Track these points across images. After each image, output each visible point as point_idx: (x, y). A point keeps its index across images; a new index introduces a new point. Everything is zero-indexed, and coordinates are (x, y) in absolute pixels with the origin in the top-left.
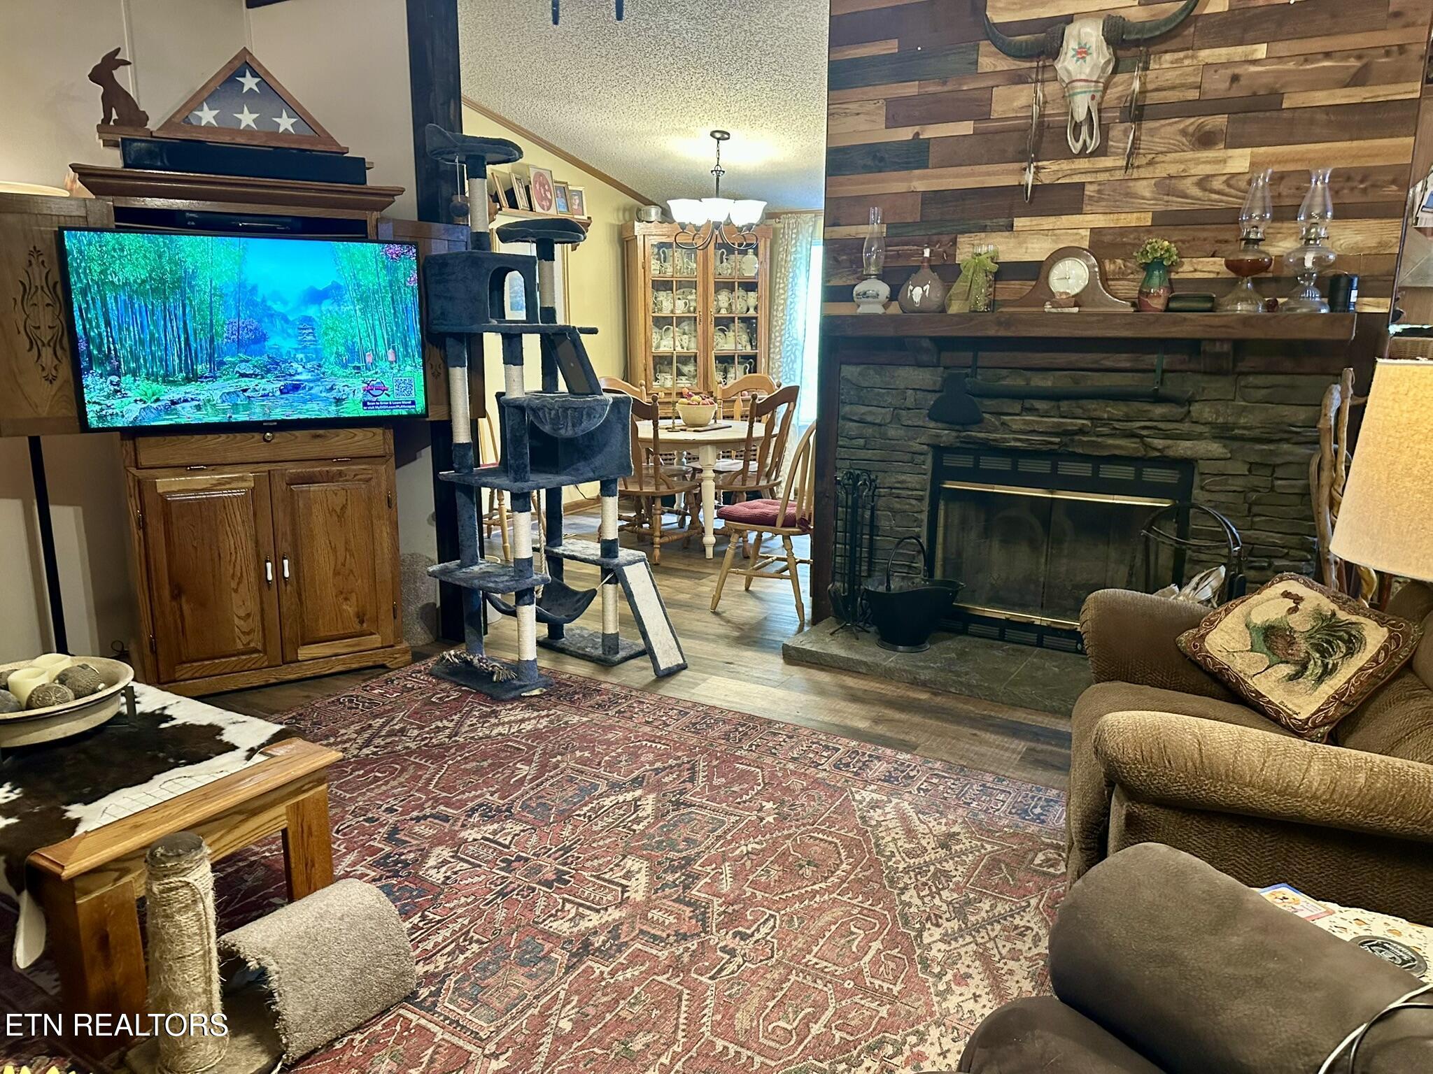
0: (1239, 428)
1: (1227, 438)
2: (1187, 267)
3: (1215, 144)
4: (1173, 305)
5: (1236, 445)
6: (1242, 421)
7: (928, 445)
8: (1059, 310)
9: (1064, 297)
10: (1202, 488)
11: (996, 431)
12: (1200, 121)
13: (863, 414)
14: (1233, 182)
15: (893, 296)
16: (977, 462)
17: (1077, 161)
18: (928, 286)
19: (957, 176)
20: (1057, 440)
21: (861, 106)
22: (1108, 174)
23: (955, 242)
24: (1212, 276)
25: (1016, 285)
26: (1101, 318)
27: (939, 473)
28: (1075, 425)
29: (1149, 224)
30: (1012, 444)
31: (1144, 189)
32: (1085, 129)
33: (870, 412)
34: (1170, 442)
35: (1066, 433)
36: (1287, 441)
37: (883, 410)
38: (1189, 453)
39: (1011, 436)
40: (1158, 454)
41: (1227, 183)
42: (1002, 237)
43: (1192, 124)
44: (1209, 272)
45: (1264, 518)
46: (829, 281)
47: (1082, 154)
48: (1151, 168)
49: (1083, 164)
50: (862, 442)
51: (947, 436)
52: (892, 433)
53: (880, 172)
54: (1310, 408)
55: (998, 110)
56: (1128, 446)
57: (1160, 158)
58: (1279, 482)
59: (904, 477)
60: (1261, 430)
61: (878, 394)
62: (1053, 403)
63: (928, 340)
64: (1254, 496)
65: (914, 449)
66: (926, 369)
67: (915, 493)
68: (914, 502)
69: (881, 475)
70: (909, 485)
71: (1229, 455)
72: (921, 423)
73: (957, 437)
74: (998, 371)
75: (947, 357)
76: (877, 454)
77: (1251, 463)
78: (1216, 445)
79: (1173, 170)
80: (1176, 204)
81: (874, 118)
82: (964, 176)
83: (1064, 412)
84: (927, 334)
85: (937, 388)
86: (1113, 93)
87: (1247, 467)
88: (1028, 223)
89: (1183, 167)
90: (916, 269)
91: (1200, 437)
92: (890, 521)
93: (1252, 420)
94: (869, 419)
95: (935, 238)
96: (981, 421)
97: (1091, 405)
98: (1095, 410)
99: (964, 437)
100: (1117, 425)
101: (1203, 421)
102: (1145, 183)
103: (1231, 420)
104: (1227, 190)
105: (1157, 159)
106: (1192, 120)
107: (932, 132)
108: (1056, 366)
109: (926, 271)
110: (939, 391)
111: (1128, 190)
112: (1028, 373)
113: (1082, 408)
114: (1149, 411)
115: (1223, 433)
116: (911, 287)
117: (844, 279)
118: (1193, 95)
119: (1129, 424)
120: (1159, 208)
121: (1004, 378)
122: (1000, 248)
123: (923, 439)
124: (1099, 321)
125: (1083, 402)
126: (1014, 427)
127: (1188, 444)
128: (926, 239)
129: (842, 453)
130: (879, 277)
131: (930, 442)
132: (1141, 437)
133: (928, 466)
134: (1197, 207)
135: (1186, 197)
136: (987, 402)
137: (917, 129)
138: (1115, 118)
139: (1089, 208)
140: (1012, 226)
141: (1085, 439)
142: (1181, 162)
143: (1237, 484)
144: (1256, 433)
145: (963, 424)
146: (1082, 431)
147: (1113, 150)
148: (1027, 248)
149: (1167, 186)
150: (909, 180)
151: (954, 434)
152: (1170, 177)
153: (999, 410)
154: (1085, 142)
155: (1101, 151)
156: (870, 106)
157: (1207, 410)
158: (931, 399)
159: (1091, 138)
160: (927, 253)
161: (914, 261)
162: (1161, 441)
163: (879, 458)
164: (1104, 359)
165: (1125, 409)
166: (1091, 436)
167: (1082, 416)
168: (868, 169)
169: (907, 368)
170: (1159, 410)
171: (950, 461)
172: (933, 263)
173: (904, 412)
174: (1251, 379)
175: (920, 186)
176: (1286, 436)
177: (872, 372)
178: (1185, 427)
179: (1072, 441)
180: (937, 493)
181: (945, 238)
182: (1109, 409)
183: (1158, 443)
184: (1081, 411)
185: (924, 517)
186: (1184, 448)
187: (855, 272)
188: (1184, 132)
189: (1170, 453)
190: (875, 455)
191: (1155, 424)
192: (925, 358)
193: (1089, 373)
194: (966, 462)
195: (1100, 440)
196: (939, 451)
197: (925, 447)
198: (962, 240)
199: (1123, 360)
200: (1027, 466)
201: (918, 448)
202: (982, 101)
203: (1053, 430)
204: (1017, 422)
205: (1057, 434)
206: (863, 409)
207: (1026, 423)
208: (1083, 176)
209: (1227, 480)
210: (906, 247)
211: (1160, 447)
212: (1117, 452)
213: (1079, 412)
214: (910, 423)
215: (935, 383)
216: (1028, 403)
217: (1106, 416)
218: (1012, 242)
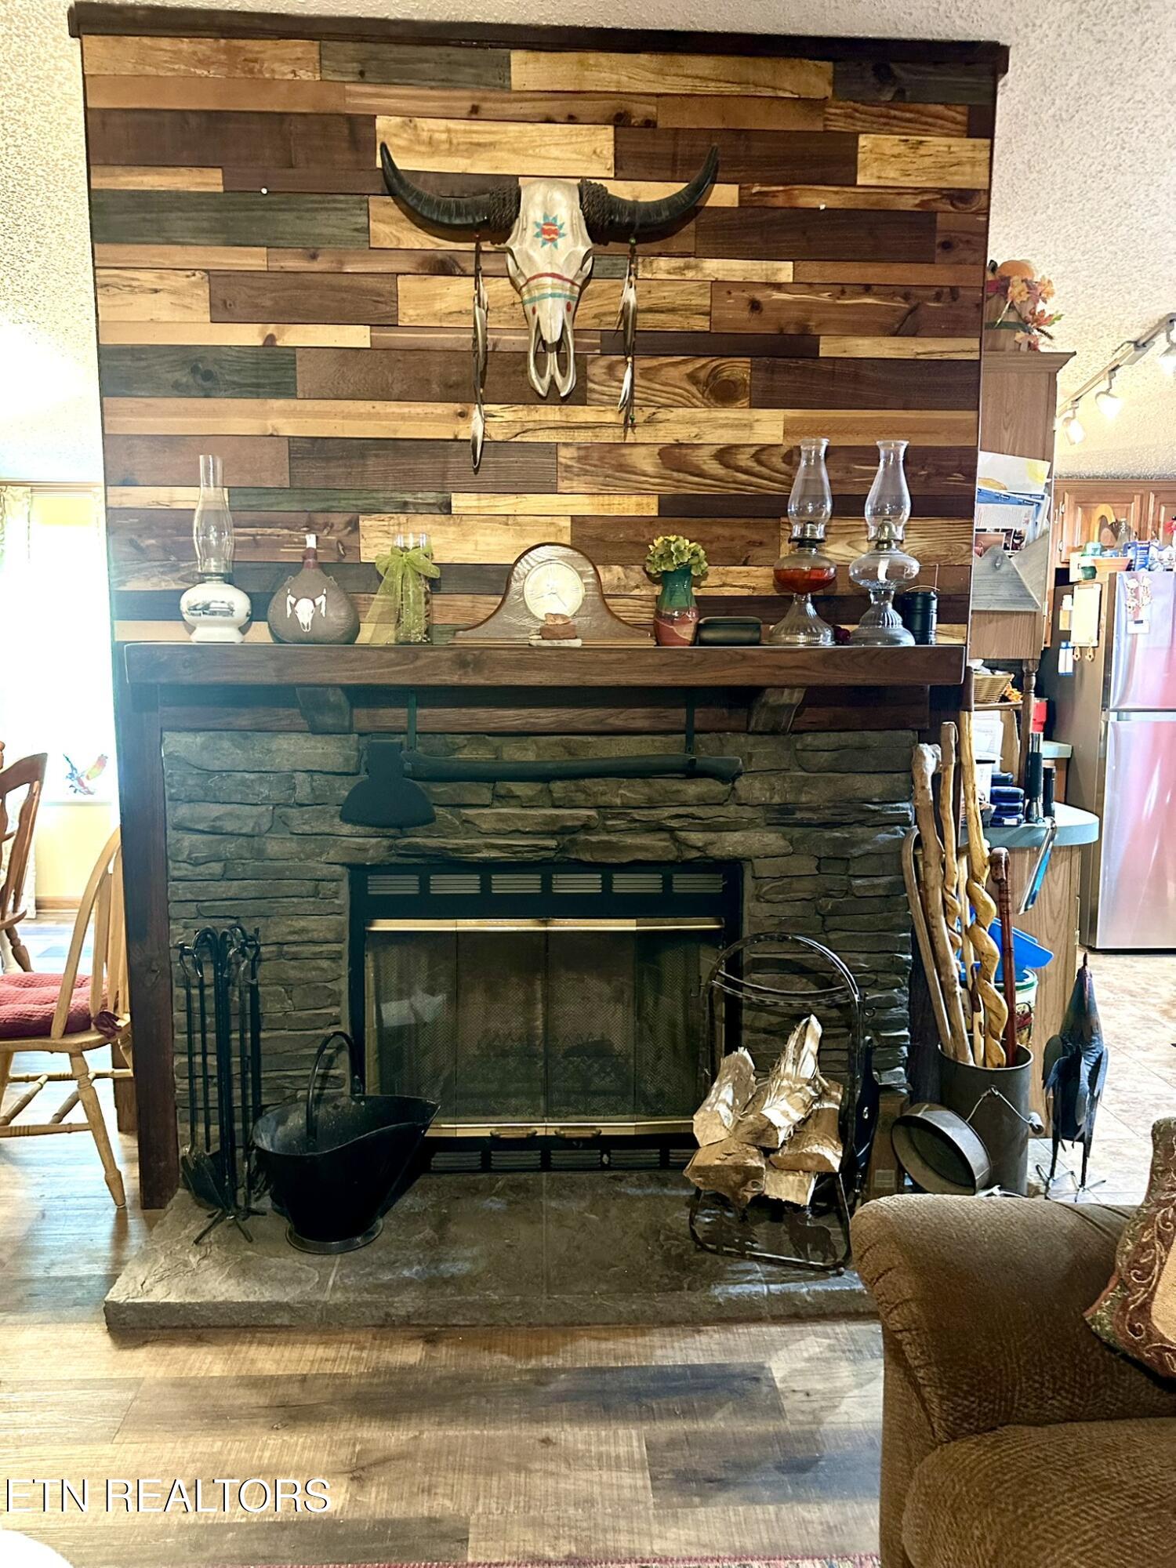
0: (801, 810)
1: (788, 825)
2: (712, 580)
3: (737, 399)
4: (707, 635)
5: (797, 832)
6: (804, 798)
7: (343, 864)
8: (556, 643)
9: (560, 622)
10: (758, 898)
11: (455, 834)
12: (714, 364)
13: (218, 818)
14: (763, 457)
15: (258, 611)
16: (424, 884)
17: (542, 408)
18: (322, 599)
19: (347, 416)
20: (552, 843)
21: (161, 278)
22: (590, 433)
23: (354, 526)
24: (746, 592)
25: (463, 601)
26: (623, 656)
27: (365, 908)
28: (578, 819)
29: (655, 513)
30: (485, 854)
31: (645, 461)
32: (552, 358)
33: (230, 814)
34: (712, 836)
35: (565, 831)
36: (862, 823)
37: (256, 810)
38: (740, 850)
39: (480, 841)
40: (698, 854)
41: (756, 457)
42: (434, 522)
43: (703, 366)
44: (742, 587)
45: (844, 934)
46: (123, 583)
47: (553, 397)
48: (650, 429)
49: (551, 414)
50: (216, 868)
51: (373, 846)
52: (273, 847)
53: (207, 396)
54: (887, 776)
55: (408, 313)
56: (656, 845)
57: (662, 414)
58: (859, 882)
59: (302, 923)
60: (831, 811)
61: (243, 782)
62: (540, 786)
63: (339, 692)
64: (830, 904)
65: (319, 874)
66: (327, 737)
67: (325, 948)
68: (325, 964)
69: (259, 923)
70: (315, 936)
71: (791, 849)
72: (328, 830)
73: (390, 848)
74: (449, 738)
75: (363, 717)
76: (251, 887)
77: (819, 859)
78: (772, 836)
79: (683, 434)
80: (690, 486)
81: (187, 301)
82: (360, 416)
83: (560, 799)
84: (338, 681)
85: (352, 769)
86: (587, 308)
87: (814, 863)
88: (475, 503)
89: (695, 430)
90: (295, 568)
91: (751, 824)
92: (283, 1001)
93: (816, 796)
94: (229, 826)
95: (320, 518)
96: (431, 819)
97: (596, 785)
98: (603, 794)
99: (405, 847)
100: (636, 814)
101: (756, 802)
102: (642, 450)
103: (790, 798)
104: (758, 468)
105: (660, 416)
106: (703, 361)
107: (296, 336)
108: (538, 729)
109: (310, 573)
110: (353, 774)
111: (622, 460)
112: (497, 741)
113: (584, 792)
114: (678, 791)
115: (781, 816)
116: (291, 599)
117: (155, 580)
118: (701, 324)
119: (653, 812)
120: (670, 490)
121: (460, 749)
122: (435, 541)
123: (332, 855)
124: (619, 661)
125: (586, 782)
126: (485, 826)
127: (737, 836)
128: (304, 517)
129: (180, 890)
130: (228, 580)
131: (346, 860)
132: (671, 830)
133: (343, 900)
134: (717, 491)
135: (702, 475)
136: (439, 788)
137: (271, 329)
138: (593, 347)
139: (566, 483)
140: (449, 506)
141: (594, 839)
142: (693, 422)
143: (804, 889)
144: (827, 815)
145: (400, 827)
146: (586, 828)
147: (596, 396)
148: (476, 543)
149: (673, 456)
150: (265, 415)
151: (386, 842)
152: (679, 445)
153: (458, 800)
154: (553, 378)
155: (578, 397)
156: (179, 281)
157: (757, 785)
158: (343, 789)
159: (564, 374)
160: (311, 541)
161: (288, 554)
162: (700, 835)
163: (253, 895)
164: (611, 716)
165: (646, 790)
166: (598, 834)
167: (583, 803)
168: (180, 390)
169: (294, 736)
170: (693, 789)
171: (381, 886)
172: (321, 560)
173: (293, 812)
174: (809, 739)
175: (289, 427)
176: (861, 817)
177: (226, 744)
178: (731, 811)
179: (573, 842)
180: (360, 941)
181: (339, 520)
182: (621, 791)
183: (696, 838)
184: (583, 797)
185: (343, 986)
186: (731, 843)
187: (175, 568)
188: (692, 378)
189: (715, 852)
190: (244, 888)
191: (690, 810)
192: (329, 720)
193: (590, 739)
194: (407, 886)
195: (613, 838)
196: (359, 873)
197: (338, 868)
198: (367, 523)
199: (637, 717)
200: (504, 884)
201: (325, 871)
202: (380, 295)
203: (546, 828)
204: (487, 817)
205: (552, 834)
206: (217, 810)
207: (502, 818)
208: (554, 432)
209: (791, 884)
210: (269, 531)
211: (700, 844)
212: (641, 856)
213: (580, 797)
214: (307, 828)
215: (347, 759)
216: (503, 787)
217: (618, 801)
218: (452, 531)
